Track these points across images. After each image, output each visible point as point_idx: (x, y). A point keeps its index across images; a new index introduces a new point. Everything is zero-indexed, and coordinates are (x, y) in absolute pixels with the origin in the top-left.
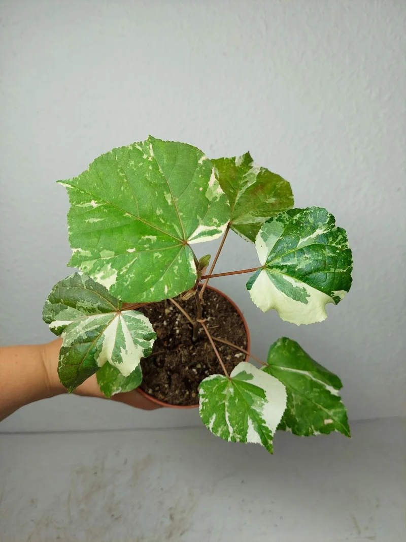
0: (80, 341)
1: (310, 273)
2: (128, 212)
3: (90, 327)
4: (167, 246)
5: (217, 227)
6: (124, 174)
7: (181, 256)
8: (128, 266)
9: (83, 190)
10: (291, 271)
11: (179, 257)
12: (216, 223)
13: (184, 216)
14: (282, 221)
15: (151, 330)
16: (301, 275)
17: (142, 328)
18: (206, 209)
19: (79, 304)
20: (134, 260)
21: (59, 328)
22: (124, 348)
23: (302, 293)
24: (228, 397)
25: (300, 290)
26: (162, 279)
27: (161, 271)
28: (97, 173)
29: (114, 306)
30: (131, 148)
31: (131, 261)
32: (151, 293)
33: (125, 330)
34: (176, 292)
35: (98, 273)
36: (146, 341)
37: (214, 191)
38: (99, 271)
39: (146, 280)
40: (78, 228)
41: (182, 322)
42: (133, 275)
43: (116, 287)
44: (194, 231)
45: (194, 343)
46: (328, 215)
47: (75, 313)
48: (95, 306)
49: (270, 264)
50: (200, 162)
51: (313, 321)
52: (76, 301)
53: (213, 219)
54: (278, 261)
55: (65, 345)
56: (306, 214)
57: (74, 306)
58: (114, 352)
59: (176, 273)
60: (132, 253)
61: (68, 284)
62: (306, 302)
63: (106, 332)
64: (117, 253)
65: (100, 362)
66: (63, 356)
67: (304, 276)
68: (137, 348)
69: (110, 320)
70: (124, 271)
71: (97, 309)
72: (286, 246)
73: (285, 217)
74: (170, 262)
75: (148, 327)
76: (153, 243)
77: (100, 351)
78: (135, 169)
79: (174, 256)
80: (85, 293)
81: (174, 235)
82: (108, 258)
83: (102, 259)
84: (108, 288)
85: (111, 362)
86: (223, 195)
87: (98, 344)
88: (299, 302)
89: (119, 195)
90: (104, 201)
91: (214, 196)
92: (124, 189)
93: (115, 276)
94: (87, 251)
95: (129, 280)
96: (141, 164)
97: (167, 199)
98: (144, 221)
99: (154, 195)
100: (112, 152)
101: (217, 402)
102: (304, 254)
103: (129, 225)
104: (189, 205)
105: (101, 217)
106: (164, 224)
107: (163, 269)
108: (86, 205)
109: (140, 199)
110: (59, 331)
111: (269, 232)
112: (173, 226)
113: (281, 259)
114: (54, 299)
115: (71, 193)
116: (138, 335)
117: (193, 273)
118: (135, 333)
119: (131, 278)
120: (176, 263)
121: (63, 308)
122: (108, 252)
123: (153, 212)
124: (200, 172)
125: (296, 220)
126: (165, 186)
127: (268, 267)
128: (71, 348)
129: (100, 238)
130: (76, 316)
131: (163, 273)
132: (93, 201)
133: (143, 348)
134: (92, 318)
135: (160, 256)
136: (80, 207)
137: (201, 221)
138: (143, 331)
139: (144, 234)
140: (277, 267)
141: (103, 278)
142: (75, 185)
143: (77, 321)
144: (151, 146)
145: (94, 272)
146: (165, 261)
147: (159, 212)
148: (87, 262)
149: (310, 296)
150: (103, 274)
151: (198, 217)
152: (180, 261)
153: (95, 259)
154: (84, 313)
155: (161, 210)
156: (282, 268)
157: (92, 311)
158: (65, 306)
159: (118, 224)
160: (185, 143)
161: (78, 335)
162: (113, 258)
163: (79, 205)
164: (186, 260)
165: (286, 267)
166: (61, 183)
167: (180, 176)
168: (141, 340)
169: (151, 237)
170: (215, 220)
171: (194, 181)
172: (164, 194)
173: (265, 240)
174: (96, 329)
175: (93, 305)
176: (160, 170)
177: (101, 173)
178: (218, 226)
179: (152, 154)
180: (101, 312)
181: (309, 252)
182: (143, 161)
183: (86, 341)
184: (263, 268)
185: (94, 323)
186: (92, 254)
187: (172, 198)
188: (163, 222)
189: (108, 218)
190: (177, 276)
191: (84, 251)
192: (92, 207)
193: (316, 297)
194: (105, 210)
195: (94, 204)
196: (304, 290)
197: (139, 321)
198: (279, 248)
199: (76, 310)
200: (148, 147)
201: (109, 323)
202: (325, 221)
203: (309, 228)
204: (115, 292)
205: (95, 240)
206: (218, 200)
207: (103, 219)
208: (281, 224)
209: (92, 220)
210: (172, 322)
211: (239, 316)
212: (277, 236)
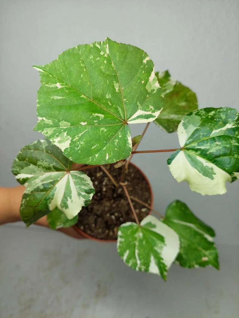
0: (38, 190)
1: (219, 156)
2: (84, 95)
3: (46, 181)
4: (111, 123)
5: (152, 112)
6: (84, 65)
7: (121, 132)
8: (80, 135)
9: (51, 75)
10: (204, 154)
11: (120, 133)
12: (151, 109)
13: (127, 102)
14: (200, 115)
15: (91, 187)
16: (211, 157)
17: (85, 185)
18: (145, 98)
19: (39, 163)
20: (85, 131)
21: (23, 179)
22: (71, 198)
23: (210, 171)
24: (138, 239)
25: (209, 169)
26: (105, 148)
27: (105, 142)
28: (64, 62)
29: (65, 166)
30: (92, 46)
31: (83, 132)
32: (96, 158)
33: (72, 185)
34: (114, 160)
35: (56, 138)
36: (87, 194)
37: (153, 85)
38: (57, 136)
39: (93, 148)
40: (45, 102)
41: (108, 183)
42: (83, 143)
43: (69, 150)
44: (134, 114)
45: (114, 198)
46: (237, 114)
47: (36, 169)
48: (51, 165)
49: (188, 146)
50: (145, 61)
51: (215, 193)
52: (37, 160)
53: (150, 106)
54: (195, 145)
55: (27, 192)
56: (219, 112)
57: (35, 164)
58: (63, 201)
59: (116, 145)
60: (84, 125)
61: (32, 148)
62: (212, 178)
63: (57, 185)
64: (72, 124)
65: (51, 207)
66: (24, 200)
67: (213, 159)
68: (80, 199)
69: (61, 177)
70: (76, 139)
71: (52, 168)
72: (202, 134)
73: (202, 113)
74: (113, 136)
75: (89, 184)
76: (100, 119)
77: (52, 199)
78: (93, 62)
79: (116, 132)
80: (44, 155)
81: (117, 115)
82: (65, 128)
83: (61, 127)
84: (63, 150)
85: (60, 207)
86: (160, 88)
87: (51, 194)
88: (207, 178)
89: (78, 81)
90: (66, 84)
91: (152, 89)
92: (83, 77)
93: (69, 142)
94: (50, 121)
95: (80, 146)
96: (98, 59)
97: (115, 87)
98: (95, 102)
99: (106, 83)
100: (77, 47)
101: (130, 242)
102: (215, 141)
103: (84, 104)
104: (132, 93)
105: (63, 96)
106: (111, 107)
107: (106, 141)
108: (53, 86)
109: (94, 85)
110: (23, 182)
111: (189, 122)
112: (118, 109)
113: (196, 144)
114: (22, 158)
115: (43, 75)
116: (81, 190)
117: (130, 146)
118: (80, 188)
119: (81, 144)
120: (117, 137)
121: (27, 165)
122: (66, 123)
123: (103, 96)
124: (143, 69)
125: (211, 116)
126: (115, 77)
127: (186, 149)
128: (31, 195)
129: (60, 111)
130: (37, 172)
131: (106, 144)
132: (58, 83)
133: (85, 200)
134: (48, 174)
135: (106, 130)
136: (47, 87)
137: (140, 107)
138: (85, 187)
139: (95, 112)
140: (193, 149)
141: (59, 142)
142: (46, 70)
143: (36, 176)
144: (107, 45)
145: (53, 137)
146: (109, 134)
147: (108, 96)
148: (49, 129)
149: (215, 174)
150: (60, 139)
151: (138, 103)
152: (120, 136)
153: (55, 127)
154: (42, 170)
155: (110, 95)
156: (197, 150)
157: (48, 169)
158: (29, 164)
159: (76, 102)
160: (134, 46)
161: (37, 186)
162: (69, 128)
163: (47, 85)
164: (125, 136)
165: (200, 150)
166: (36, 68)
167: (127, 70)
168: (84, 194)
169: (99, 115)
170: (151, 107)
171: (138, 76)
172: (113, 83)
173: (186, 128)
174: (51, 183)
175: (49, 165)
176: (113, 64)
177: (67, 63)
178: (154, 112)
179: (108, 52)
180: (55, 170)
181: (219, 141)
182: (100, 56)
183: (42, 191)
184: (182, 149)
185: (49, 178)
186: (53, 123)
187: (119, 86)
188: (110, 104)
189: (68, 97)
190: (116, 148)
191: (47, 120)
192: (57, 87)
193: (221, 175)
194: (66, 91)
195: (59, 85)
196: (212, 169)
197: (82, 179)
198: (196, 135)
199: (37, 167)
200: (105, 46)
201: (60, 179)
202: (234, 118)
203: (221, 122)
204: (68, 154)
205: (57, 112)
206: (155, 92)
207: (64, 97)
208: (198, 118)
209: (56, 97)
210: (101, 182)
211: (147, 183)
212: (195, 126)
